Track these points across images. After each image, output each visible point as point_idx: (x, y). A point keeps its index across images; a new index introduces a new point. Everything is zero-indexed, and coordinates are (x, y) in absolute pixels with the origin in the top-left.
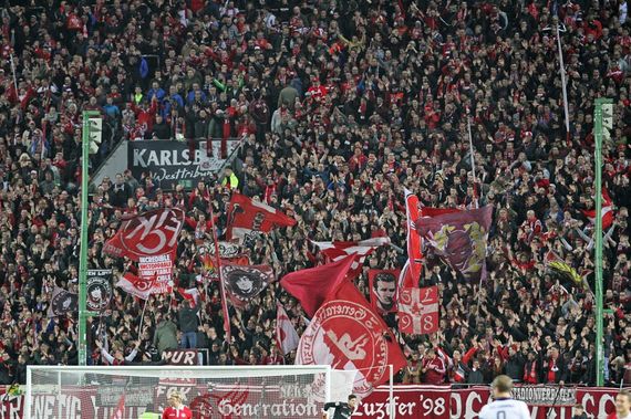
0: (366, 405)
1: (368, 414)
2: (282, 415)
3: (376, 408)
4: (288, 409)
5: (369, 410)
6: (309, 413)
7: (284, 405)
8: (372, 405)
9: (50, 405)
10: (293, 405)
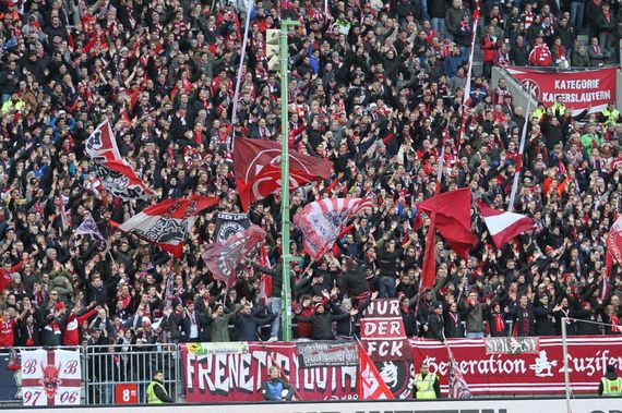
0: (576, 360)
1: (578, 369)
2: (490, 371)
3: (586, 363)
4: (496, 366)
5: (579, 365)
6: (517, 371)
7: (491, 361)
8: (582, 360)
9: (246, 365)
10: (500, 362)
